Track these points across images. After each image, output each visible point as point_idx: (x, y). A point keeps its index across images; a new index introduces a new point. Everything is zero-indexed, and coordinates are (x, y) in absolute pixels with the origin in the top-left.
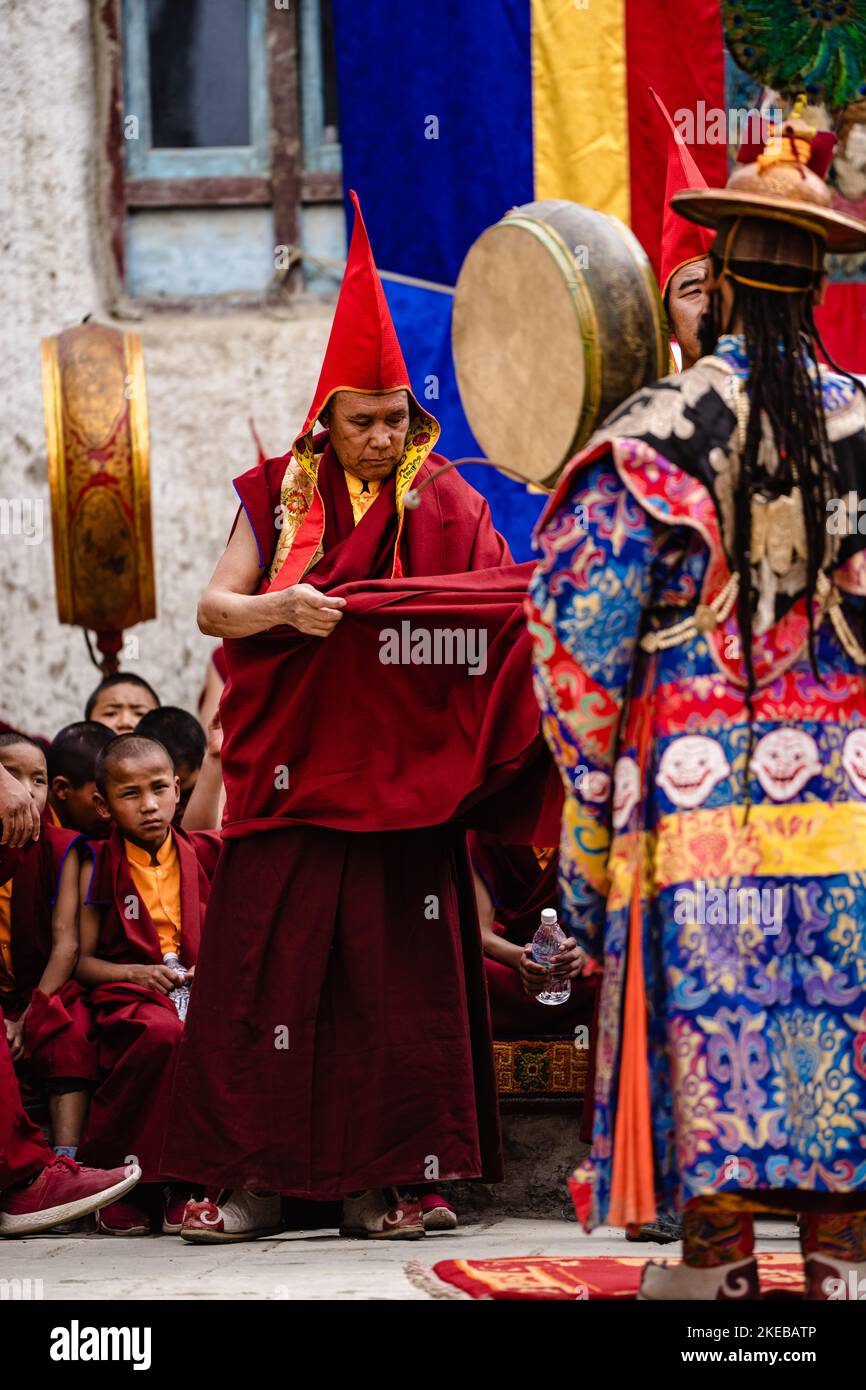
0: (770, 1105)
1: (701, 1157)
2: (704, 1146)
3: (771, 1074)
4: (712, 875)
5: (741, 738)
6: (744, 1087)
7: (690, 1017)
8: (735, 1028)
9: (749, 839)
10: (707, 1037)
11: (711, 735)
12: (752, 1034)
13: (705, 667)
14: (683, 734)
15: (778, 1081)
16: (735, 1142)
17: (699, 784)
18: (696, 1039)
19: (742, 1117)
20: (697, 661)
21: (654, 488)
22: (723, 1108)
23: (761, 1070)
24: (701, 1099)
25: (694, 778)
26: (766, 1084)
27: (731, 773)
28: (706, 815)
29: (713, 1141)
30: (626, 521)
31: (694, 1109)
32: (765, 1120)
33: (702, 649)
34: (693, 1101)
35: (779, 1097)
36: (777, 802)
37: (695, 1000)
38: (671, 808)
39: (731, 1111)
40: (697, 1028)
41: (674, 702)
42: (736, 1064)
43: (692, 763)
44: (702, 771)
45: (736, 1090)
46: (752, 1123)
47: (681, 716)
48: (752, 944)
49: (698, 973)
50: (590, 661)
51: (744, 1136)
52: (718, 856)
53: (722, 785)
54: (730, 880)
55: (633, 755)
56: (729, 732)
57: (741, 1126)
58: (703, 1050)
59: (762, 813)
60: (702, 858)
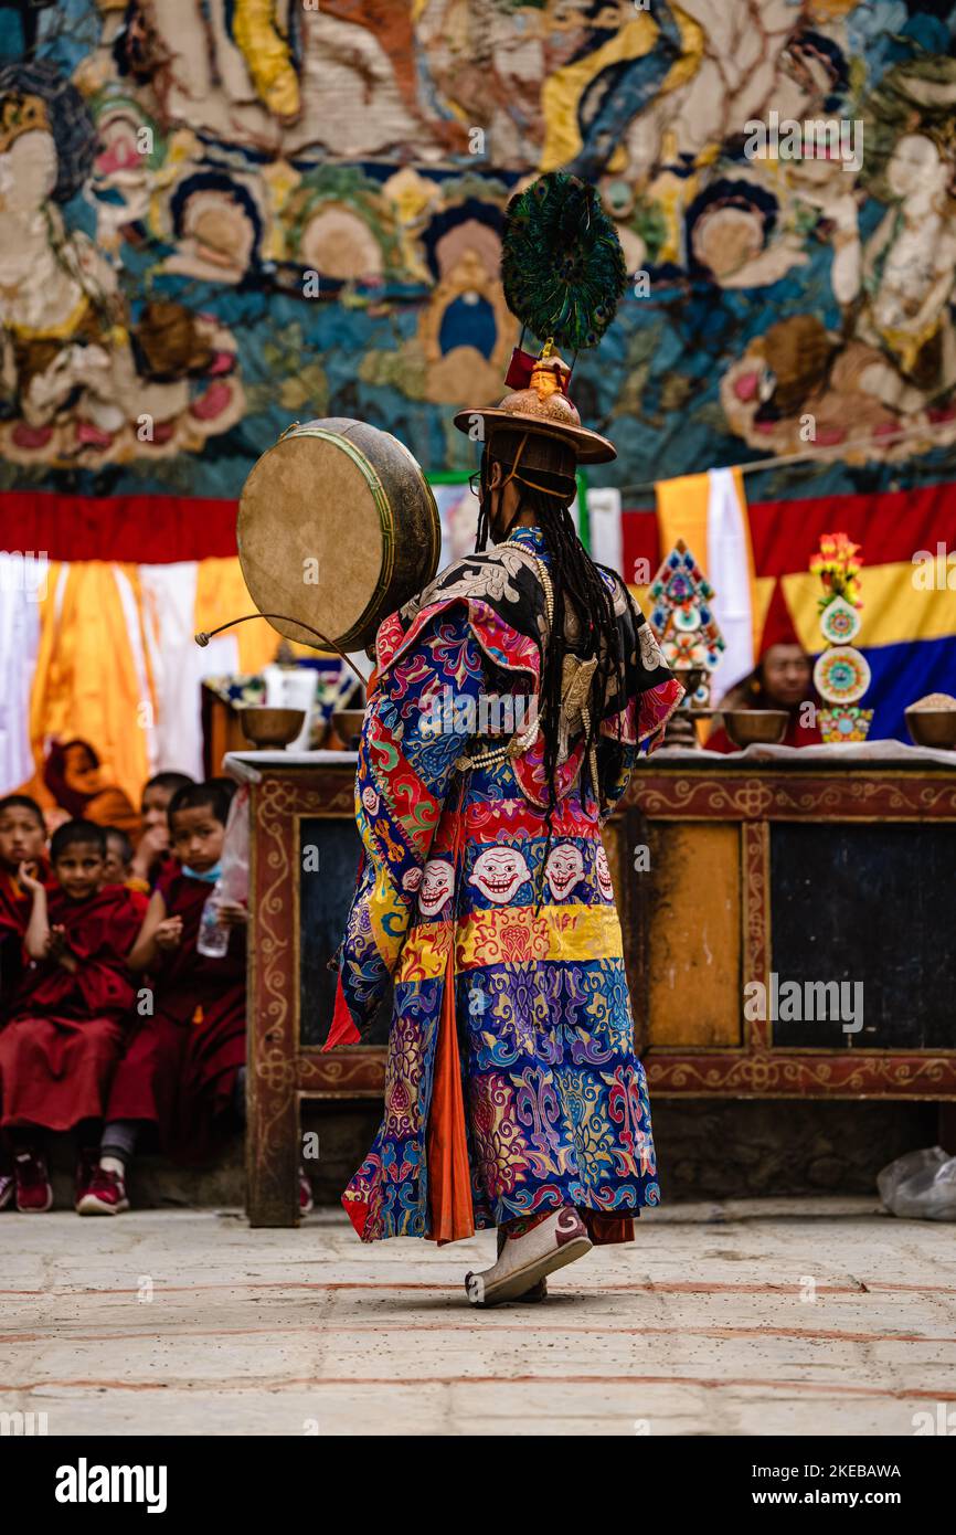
0: (563, 1143)
1: (518, 1185)
2: (519, 1177)
3: (561, 1118)
4: (517, 959)
5: (540, 849)
6: (544, 1130)
7: (503, 1074)
8: (535, 1083)
9: (543, 932)
10: (516, 1090)
11: (514, 847)
12: (547, 1085)
13: (510, 791)
14: (494, 845)
15: (568, 1124)
16: (544, 1172)
17: (508, 886)
18: (507, 1092)
19: (545, 1153)
20: (503, 786)
21: (493, 641)
22: (531, 1147)
23: (553, 1116)
24: (515, 1138)
25: (503, 880)
26: (558, 1126)
27: (532, 879)
28: (513, 911)
29: (527, 1173)
30: (466, 663)
31: (509, 1149)
32: (562, 1153)
33: (507, 776)
34: (507, 1141)
35: (569, 1136)
36: (557, 903)
37: (507, 1061)
38: (485, 904)
39: (537, 1148)
40: (509, 1083)
41: (485, 818)
42: (535, 1112)
43: (501, 869)
44: (509, 875)
45: (538, 1132)
46: (554, 1157)
47: (492, 828)
48: (541, 1016)
49: (509, 1039)
50: (427, 775)
51: (550, 1167)
52: (521, 945)
53: (524, 887)
54: (531, 963)
55: (448, 859)
56: (531, 844)
57: (546, 1159)
58: (513, 1101)
59: (549, 911)
60: (510, 946)
